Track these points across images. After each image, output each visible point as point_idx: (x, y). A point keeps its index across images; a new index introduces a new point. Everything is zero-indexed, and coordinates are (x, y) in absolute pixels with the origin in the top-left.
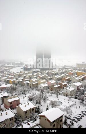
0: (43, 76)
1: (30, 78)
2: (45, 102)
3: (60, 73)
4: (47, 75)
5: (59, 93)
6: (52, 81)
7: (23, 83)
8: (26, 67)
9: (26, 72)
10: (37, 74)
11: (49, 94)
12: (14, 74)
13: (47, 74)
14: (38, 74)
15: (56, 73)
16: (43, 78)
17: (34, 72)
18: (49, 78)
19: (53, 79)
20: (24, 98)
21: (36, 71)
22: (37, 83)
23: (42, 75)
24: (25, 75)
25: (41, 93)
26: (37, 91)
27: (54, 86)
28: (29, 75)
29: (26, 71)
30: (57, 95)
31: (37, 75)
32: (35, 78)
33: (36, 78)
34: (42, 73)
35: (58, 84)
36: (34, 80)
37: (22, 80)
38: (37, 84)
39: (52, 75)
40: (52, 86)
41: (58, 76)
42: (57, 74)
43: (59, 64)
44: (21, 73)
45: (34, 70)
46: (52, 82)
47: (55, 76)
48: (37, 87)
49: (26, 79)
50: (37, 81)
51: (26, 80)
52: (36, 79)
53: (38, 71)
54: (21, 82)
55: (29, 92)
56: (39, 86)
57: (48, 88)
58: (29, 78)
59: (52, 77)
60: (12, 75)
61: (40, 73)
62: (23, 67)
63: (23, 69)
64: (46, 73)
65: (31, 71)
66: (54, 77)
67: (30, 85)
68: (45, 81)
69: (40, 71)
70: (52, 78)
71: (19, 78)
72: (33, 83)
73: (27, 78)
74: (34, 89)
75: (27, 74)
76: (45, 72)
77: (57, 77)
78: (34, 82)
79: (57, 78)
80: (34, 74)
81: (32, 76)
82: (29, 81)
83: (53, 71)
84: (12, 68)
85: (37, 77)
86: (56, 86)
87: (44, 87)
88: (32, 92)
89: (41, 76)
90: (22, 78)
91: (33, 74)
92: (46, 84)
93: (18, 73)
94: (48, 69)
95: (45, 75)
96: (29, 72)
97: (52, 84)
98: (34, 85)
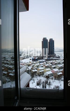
0: (48, 65)
1: (38, 67)
2: (50, 87)
5: (61, 80)
6: (56, 69)
7: (32, 71)
8: (34, 58)
9: (35, 62)
10: (43, 64)
11: (53, 80)
12: (25, 64)
13: (52, 63)
15: (58, 63)
16: (47, 67)
17: (40, 62)
18: (53, 67)
20: (33, 83)
21: (42, 61)
22: (43, 71)
23: (47, 64)
24: (33, 65)
25: (46, 79)
26: (43, 78)
27: (57, 74)
28: (37, 64)
30: (60, 81)
32: (41, 67)
33: (42, 67)
35: (61, 72)
36: (41, 69)
37: (31, 69)
38: (43, 72)
39: (56, 64)
41: (60, 65)
44: (30, 63)
47: (58, 65)
48: (43, 74)
49: (34, 67)
50: (43, 69)
51: (34, 68)
54: (30, 70)
55: (37, 78)
56: (45, 73)
57: (53, 76)
59: (55, 66)
60: (23, 65)
61: (45, 63)
62: (31, 58)
63: (32, 60)
64: (50, 63)
65: (38, 61)
66: (57, 66)
67: (37, 73)
68: (50, 69)
69: (46, 61)
70: (55, 67)
71: (29, 67)
74: (41, 76)
75: (34, 63)
76: (49, 61)
77: (60, 66)
79: (60, 67)
80: (41, 64)
81: (39, 65)
83: (56, 61)
84: (23, 59)
85: (43, 66)
86: (59, 74)
87: (49, 75)
88: (39, 78)
90: (31, 67)
92: (50, 72)
93: (28, 63)
94: (52, 60)
95: (50, 64)
96: (36, 63)
97: (55, 72)
98: (41, 72)
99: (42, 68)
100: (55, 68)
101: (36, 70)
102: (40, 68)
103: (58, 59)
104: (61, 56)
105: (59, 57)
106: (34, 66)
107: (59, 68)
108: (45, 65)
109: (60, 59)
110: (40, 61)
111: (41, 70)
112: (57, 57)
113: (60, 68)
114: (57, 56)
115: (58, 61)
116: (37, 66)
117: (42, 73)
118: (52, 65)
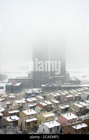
0: (49, 103)
1: (21, 108)
3: (86, 97)
4: (57, 102)
6: (69, 114)
7: (5, 120)
8: (10, 84)
9: (12, 96)
10: (35, 99)
13: (58, 98)
14: (39, 99)
15: (76, 97)
16: (48, 109)
17: (28, 96)
18: (63, 108)
19: (71, 111)
21: (33, 93)
22: (35, 119)
23: (46, 102)
24: (8, 103)
27: (74, 127)
28: (18, 102)
29: (11, 93)
31: (34, 102)
32: (31, 108)
33: (33, 108)
34: (45, 98)
35: (83, 122)
36: (30, 113)
37: (1, 114)
38: (35, 122)
40: (70, 126)
41: (81, 103)
42: (79, 99)
43: (84, 77)
45: (30, 91)
46: (70, 116)
47: (76, 104)
49: (11, 110)
50: (35, 116)
51: (10, 112)
52: (32, 110)
53: (37, 94)
56: (40, 126)
58: (17, 109)
59: (67, 106)
61: (41, 98)
63: (5, 89)
64: (55, 97)
65: (23, 93)
66: (74, 105)
67: (19, 124)
69: (43, 92)
70: (69, 108)
72: (28, 121)
73: (14, 109)
75: (12, 99)
77: (80, 106)
78: (29, 118)
79: (81, 108)
80: (29, 100)
81: (24, 104)
82: (17, 114)
83: (70, 93)
85: (35, 106)
86: (79, 127)
87: (51, 129)
89: (44, 104)
91: (25, 100)
92: (55, 122)
94: (60, 88)
95: (53, 101)
96: (17, 96)
97: (69, 121)
98: (28, 124)
99: (33, 112)
100: (66, 110)
101: (16, 118)
102: (27, 112)
103: (75, 86)
104: (84, 79)
105: (78, 82)
106: (10, 105)
107: (79, 110)
108: (41, 103)
109: (81, 87)
110: (27, 92)
111: (29, 116)
112: (72, 82)
113: (82, 110)
114: (73, 79)
115: (74, 93)
116: (18, 107)
117: (31, 125)
118: (59, 104)
